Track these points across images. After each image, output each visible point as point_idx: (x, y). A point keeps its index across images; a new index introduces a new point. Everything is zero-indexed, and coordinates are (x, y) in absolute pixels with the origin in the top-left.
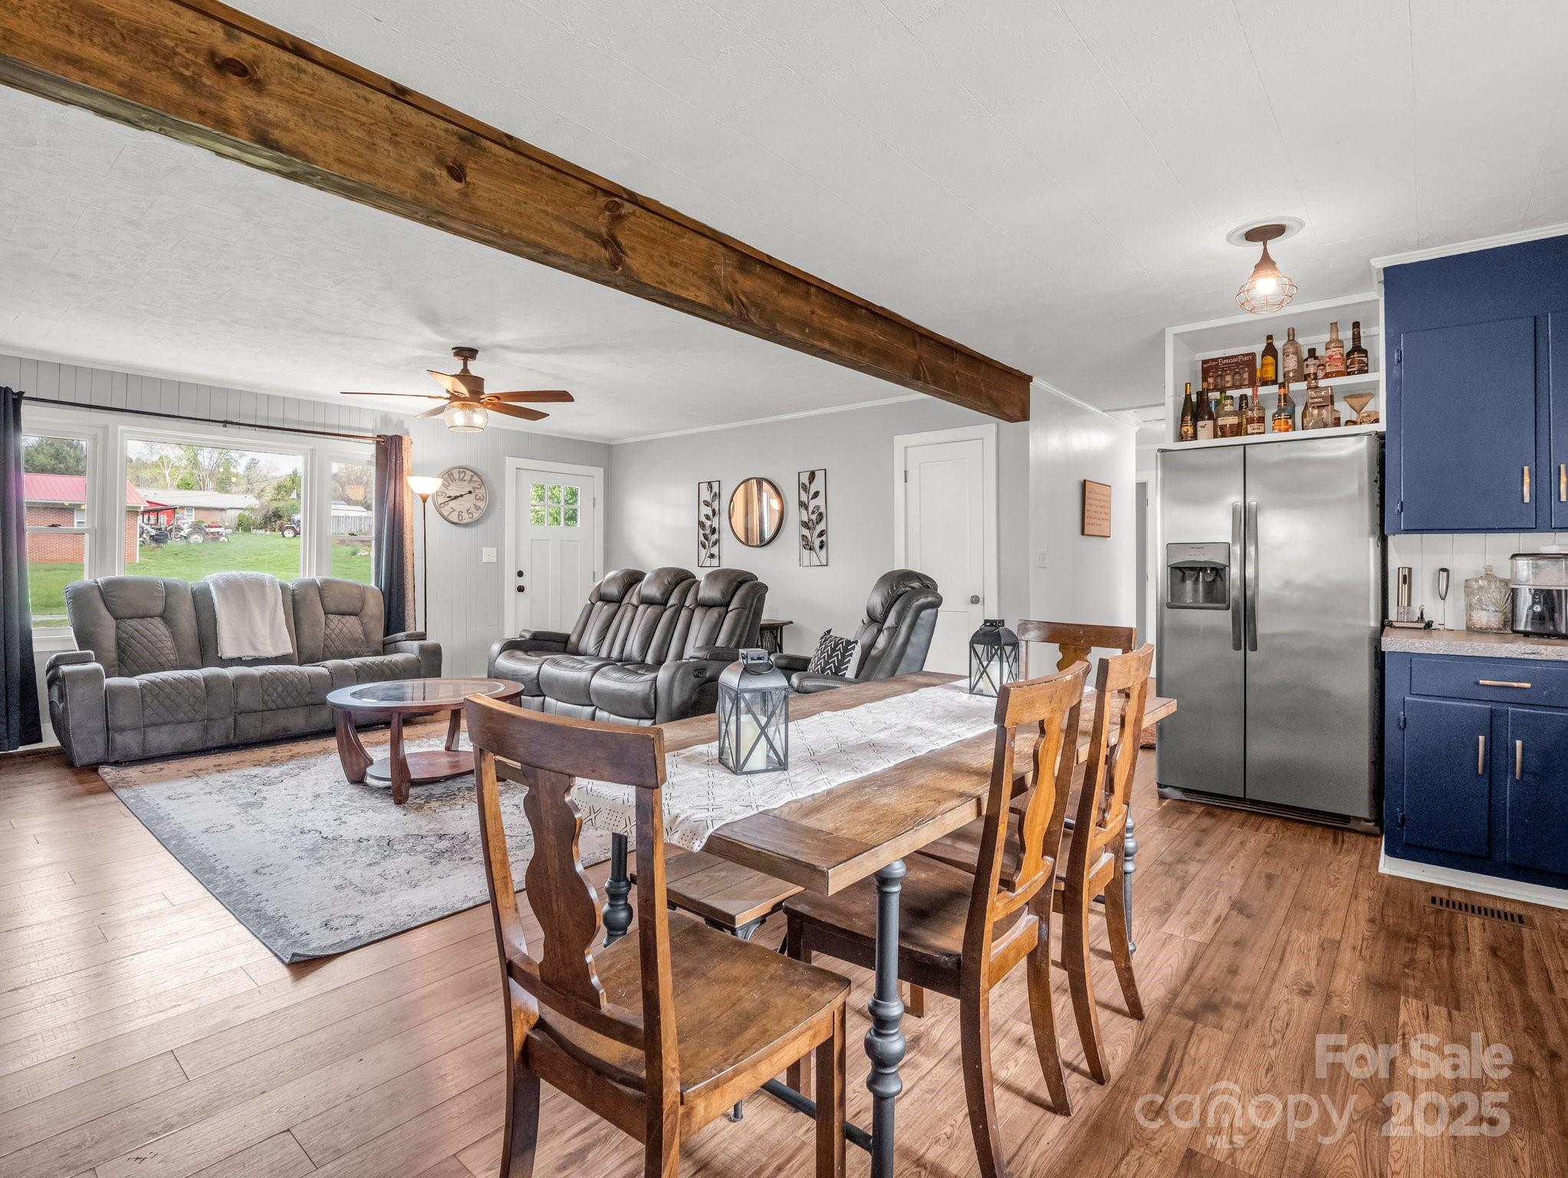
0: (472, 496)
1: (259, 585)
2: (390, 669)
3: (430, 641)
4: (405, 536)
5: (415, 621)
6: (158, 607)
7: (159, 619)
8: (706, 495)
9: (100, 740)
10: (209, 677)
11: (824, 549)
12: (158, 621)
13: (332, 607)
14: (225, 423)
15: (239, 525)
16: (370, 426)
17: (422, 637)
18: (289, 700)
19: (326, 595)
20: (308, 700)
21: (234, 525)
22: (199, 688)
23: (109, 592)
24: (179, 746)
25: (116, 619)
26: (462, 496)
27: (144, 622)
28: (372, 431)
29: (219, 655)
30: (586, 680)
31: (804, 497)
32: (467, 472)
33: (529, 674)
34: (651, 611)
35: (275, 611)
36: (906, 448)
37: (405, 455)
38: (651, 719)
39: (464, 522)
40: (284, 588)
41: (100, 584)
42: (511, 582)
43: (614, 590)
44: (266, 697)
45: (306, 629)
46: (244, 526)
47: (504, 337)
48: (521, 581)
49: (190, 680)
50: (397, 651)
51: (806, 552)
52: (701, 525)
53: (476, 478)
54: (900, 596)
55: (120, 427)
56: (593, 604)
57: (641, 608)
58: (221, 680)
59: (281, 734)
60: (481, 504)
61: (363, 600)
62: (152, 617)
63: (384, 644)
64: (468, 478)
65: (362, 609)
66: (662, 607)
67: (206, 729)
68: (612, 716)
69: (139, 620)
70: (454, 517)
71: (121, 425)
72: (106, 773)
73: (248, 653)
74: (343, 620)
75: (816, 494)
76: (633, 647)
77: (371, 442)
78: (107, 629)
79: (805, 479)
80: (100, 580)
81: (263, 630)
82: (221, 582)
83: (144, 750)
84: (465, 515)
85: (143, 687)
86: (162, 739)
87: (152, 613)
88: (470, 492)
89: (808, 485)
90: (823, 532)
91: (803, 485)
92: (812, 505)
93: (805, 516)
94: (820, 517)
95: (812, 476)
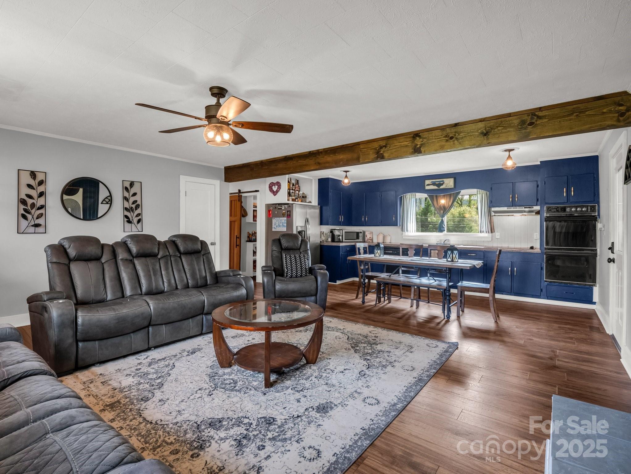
8: (28, 180)
11: (140, 223)
31: (126, 194)
36: (186, 182)
51: (128, 225)
52: (22, 201)
79: (127, 185)
89: (129, 189)
90: (138, 215)
91: (126, 189)
92: (132, 199)
93: (127, 205)
94: (137, 207)
95: (132, 184)
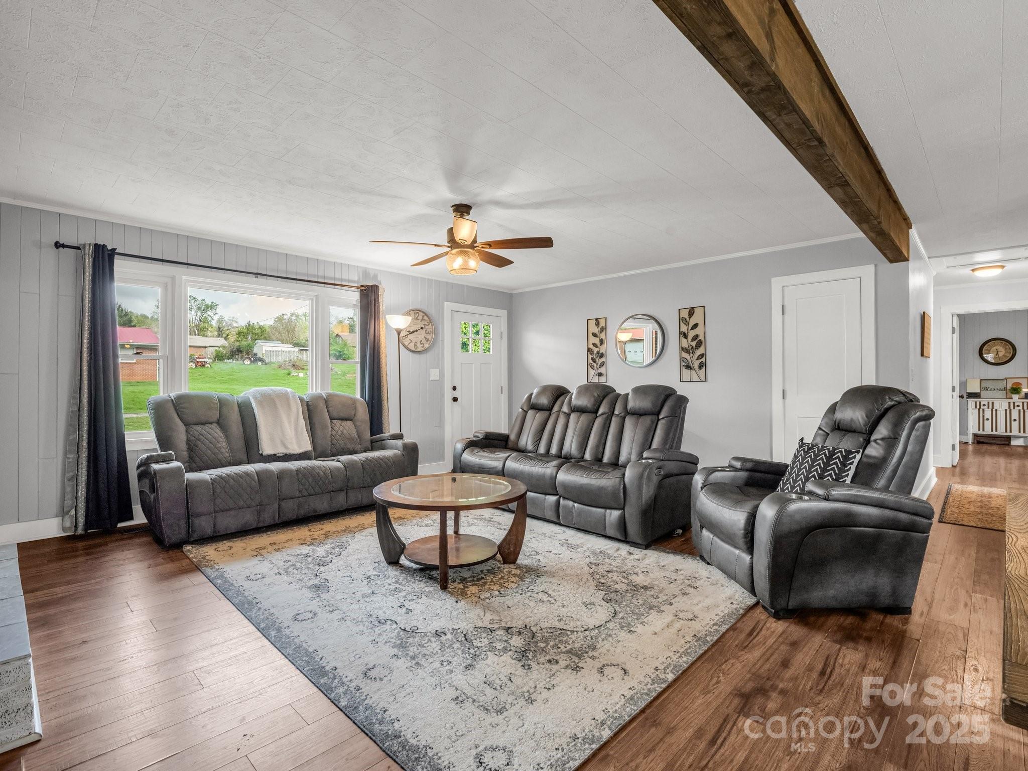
0: (423, 331)
1: (285, 397)
2: (385, 462)
3: (407, 440)
4: (381, 360)
5: (391, 426)
6: (215, 416)
7: (216, 425)
8: (594, 329)
9: (183, 523)
10: (259, 471)
11: (704, 369)
12: (215, 426)
13: (335, 414)
14: (257, 274)
15: (216, 357)
16: (356, 279)
17: (399, 437)
18: (317, 489)
19: (330, 406)
20: (330, 488)
21: (213, 356)
22: (253, 480)
23: (180, 404)
24: (240, 526)
25: (185, 425)
26: (417, 331)
27: (206, 427)
28: (357, 282)
29: (260, 452)
30: (551, 474)
31: (684, 328)
32: (420, 313)
33: (496, 467)
34: (584, 418)
35: (298, 418)
36: (783, 287)
37: (380, 300)
38: (619, 509)
39: (418, 350)
40: (301, 400)
41: (173, 398)
42: (448, 394)
43: (544, 401)
44: (301, 487)
45: (319, 432)
46: (219, 357)
47: (504, 192)
48: (456, 394)
49: (247, 474)
50: (383, 448)
51: (686, 372)
52: (590, 351)
53: (426, 318)
54: (887, 410)
55: (184, 277)
56: (526, 412)
57: (573, 416)
58: (268, 472)
59: (312, 514)
60: (429, 337)
61: (355, 409)
62: (211, 423)
63: (372, 442)
64: (420, 317)
65: (355, 415)
66: (594, 415)
67: (259, 513)
68: (576, 505)
69: (202, 426)
70: (412, 347)
71: (184, 275)
72: (189, 551)
73: (281, 451)
74: (343, 424)
75: (695, 326)
76: (571, 446)
77: (356, 290)
78: (180, 434)
79: (685, 314)
80: (173, 395)
81: (290, 432)
82: (258, 396)
83: (215, 531)
84: (419, 345)
85: (213, 481)
86: (228, 522)
87: (211, 420)
88: (422, 328)
89: (688, 319)
90: (702, 355)
91: (684, 319)
92: (691, 334)
93: (685, 343)
94: (699, 344)
95: (692, 312)
